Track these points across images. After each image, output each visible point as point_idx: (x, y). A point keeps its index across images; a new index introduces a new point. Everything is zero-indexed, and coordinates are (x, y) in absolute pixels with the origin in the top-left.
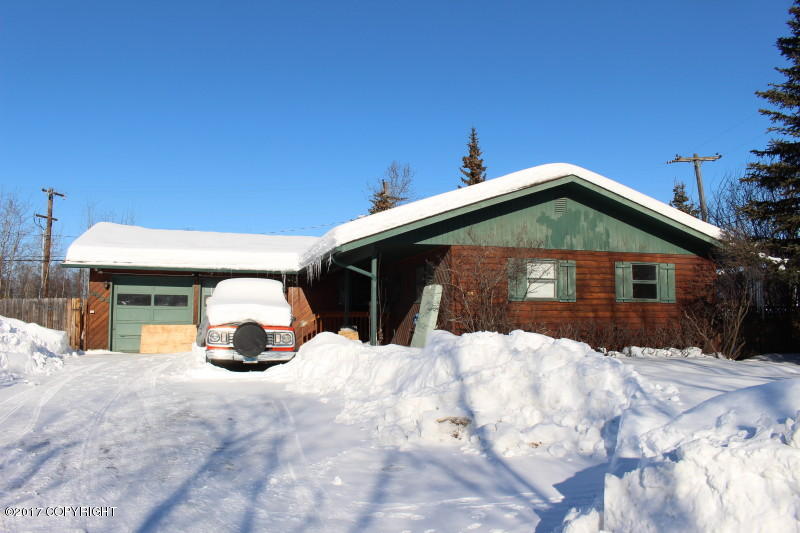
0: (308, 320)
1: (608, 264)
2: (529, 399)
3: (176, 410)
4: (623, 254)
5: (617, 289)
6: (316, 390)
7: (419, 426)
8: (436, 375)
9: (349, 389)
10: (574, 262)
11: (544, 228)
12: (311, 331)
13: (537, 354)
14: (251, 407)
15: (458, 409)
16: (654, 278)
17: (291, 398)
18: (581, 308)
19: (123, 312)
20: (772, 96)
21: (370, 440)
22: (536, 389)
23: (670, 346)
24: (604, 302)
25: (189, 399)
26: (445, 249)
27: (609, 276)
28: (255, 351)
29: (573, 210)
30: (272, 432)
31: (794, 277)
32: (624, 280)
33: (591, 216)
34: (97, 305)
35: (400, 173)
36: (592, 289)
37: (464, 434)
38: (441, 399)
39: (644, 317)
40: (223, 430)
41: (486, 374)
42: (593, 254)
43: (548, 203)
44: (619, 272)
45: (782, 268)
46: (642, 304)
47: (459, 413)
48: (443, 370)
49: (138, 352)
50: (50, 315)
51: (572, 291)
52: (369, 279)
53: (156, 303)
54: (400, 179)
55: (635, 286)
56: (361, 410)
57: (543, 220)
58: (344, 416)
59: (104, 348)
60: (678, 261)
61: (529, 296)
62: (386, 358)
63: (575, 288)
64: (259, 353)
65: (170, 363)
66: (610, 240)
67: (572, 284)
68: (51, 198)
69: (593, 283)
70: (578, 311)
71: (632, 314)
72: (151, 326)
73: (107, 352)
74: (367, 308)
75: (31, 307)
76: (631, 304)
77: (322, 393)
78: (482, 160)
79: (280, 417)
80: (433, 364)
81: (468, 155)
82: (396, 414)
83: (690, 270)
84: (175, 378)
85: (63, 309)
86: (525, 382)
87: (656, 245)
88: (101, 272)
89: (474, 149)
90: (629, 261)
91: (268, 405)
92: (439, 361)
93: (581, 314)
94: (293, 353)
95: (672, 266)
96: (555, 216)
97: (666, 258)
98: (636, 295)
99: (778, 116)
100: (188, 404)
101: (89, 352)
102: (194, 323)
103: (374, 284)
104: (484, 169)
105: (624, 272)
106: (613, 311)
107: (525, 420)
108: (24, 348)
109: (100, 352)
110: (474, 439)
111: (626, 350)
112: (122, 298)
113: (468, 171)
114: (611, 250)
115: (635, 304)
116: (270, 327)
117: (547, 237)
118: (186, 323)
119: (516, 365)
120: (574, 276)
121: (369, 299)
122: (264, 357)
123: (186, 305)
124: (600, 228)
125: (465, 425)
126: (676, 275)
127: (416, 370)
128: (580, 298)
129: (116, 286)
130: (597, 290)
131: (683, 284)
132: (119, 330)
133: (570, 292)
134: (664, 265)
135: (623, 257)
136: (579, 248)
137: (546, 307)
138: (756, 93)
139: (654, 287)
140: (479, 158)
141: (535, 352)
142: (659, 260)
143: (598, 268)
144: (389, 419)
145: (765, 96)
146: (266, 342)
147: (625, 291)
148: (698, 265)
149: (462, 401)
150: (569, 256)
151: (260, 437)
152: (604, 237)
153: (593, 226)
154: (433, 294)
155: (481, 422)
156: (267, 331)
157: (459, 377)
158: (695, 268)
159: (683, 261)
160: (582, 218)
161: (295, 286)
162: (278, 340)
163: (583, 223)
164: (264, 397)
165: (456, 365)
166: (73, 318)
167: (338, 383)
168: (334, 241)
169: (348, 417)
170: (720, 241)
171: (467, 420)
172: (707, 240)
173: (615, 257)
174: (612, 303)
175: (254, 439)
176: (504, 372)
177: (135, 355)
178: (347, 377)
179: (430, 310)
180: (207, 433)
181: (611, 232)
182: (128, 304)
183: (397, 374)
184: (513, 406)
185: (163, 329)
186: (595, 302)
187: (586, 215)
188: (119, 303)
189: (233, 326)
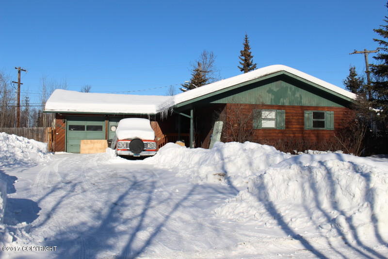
0: (161, 137)
1: (301, 112)
2: (248, 167)
3: (111, 173)
4: (308, 107)
5: (305, 123)
6: (166, 167)
7: (207, 177)
8: (215, 159)
9: (180, 166)
10: (284, 111)
11: (270, 95)
12: (162, 142)
13: (252, 151)
14: (141, 173)
15: (221, 170)
16: (324, 118)
17: (156, 170)
18: (288, 132)
19: (72, 134)
20: (380, 31)
21: (188, 182)
22: (250, 164)
23: (328, 150)
24: (299, 129)
25: (115, 170)
26: (224, 105)
27: (301, 117)
28: (139, 151)
29: (285, 86)
30: (151, 180)
31: (383, 119)
32: (308, 119)
33: (293, 89)
34: (60, 130)
35: (208, 56)
36: (293, 123)
37: (223, 179)
38: (215, 167)
39: (318, 137)
40: (132, 179)
41: (233, 158)
42: (293, 107)
43: (273, 83)
44: (306, 115)
45: (379, 114)
46: (317, 130)
47: (221, 172)
48: (217, 157)
49: (79, 153)
50: (38, 135)
51: (283, 124)
52: (190, 119)
53: (87, 130)
54: (208, 60)
55: (314, 122)
56: (185, 173)
57: (270, 91)
58: (179, 175)
59: (63, 151)
60: (336, 110)
61: (262, 126)
62: (196, 153)
63: (284, 123)
64: (140, 152)
65: (98, 158)
66: (302, 101)
67: (283, 121)
68: (19, 72)
69: (294, 120)
70: (286, 133)
71: (312, 135)
72: (85, 140)
73: (65, 153)
74: (189, 132)
75: (28, 132)
76: (312, 131)
77: (169, 168)
78: (251, 52)
79: (153, 175)
80: (214, 155)
81: (243, 49)
82: (198, 173)
83: (342, 114)
84: (104, 163)
85: (44, 132)
86: (247, 161)
87: (325, 103)
88: (61, 115)
89: (247, 46)
90: (311, 110)
91: (147, 172)
92: (216, 154)
93: (287, 135)
94: (155, 152)
95: (332, 112)
96: (275, 90)
97: (329, 108)
98: (314, 126)
99: (382, 42)
100: (115, 172)
101: (56, 153)
102: (106, 139)
103: (192, 121)
104: (252, 57)
105: (309, 115)
106: (302, 133)
107: (246, 175)
108: (35, 151)
109: (62, 153)
110: (226, 181)
111: (306, 151)
112: (71, 127)
113: (243, 58)
114: (302, 105)
115: (314, 130)
116: (146, 140)
117: (272, 99)
118: (102, 139)
119: (244, 155)
120: (284, 118)
121: (190, 127)
122: (143, 154)
123: (102, 130)
124: (297, 95)
125: (223, 176)
126: (334, 117)
127: (207, 157)
128: (287, 127)
129: (68, 121)
130: (295, 124)
131: (337, 121)
132: (70, 142)
133: (282, 125)
134: (329, 112)
135: (308, 108)
136: (287, 104)
137: (271, 132)
138: (374, 30)
139: (323, 122)
140: (249, 51)
141: (252, 150)
142: (326, 110)
143: (296, 113)
144: (196, 175)
145: (378, 32)
146: (144, 147)
147: (309, 124)
148: (346, 112)
149: (223, 168)
150: (283, 108)
151: (147, 181)
152: (299, 99)
153: (294, 93)
154: (219, 125)
155: (229, 175)
156: (144, 142)
157: (222, 159)
158: (344, 114)
159: (338, 110)
160: (289, 89)
161: (154, 121)
162: (149, 146)
163: (289, 93)
164: (145, 169)
165: (222, 155)
166: (49, 137)
167: (176, 163)
168: (174, 102)
169: (180, 175)
170: (355, 100)
171: (224, 174)
172: (349, 100)
173: (304, 108)
174: (302, 130)
175: (145, 181)
176: (239, 157)
177: (79, 154)
178: (179, 161)
179: (217, 133)
180: (127, 180)
181: (302, 97)
182: (74, 130)
183: (200, 159)
184: (242, 170)
185: (91, 142)
186: (294, 129)
187: (291, 89)
188: (70, 129)
189: (129, 140)
